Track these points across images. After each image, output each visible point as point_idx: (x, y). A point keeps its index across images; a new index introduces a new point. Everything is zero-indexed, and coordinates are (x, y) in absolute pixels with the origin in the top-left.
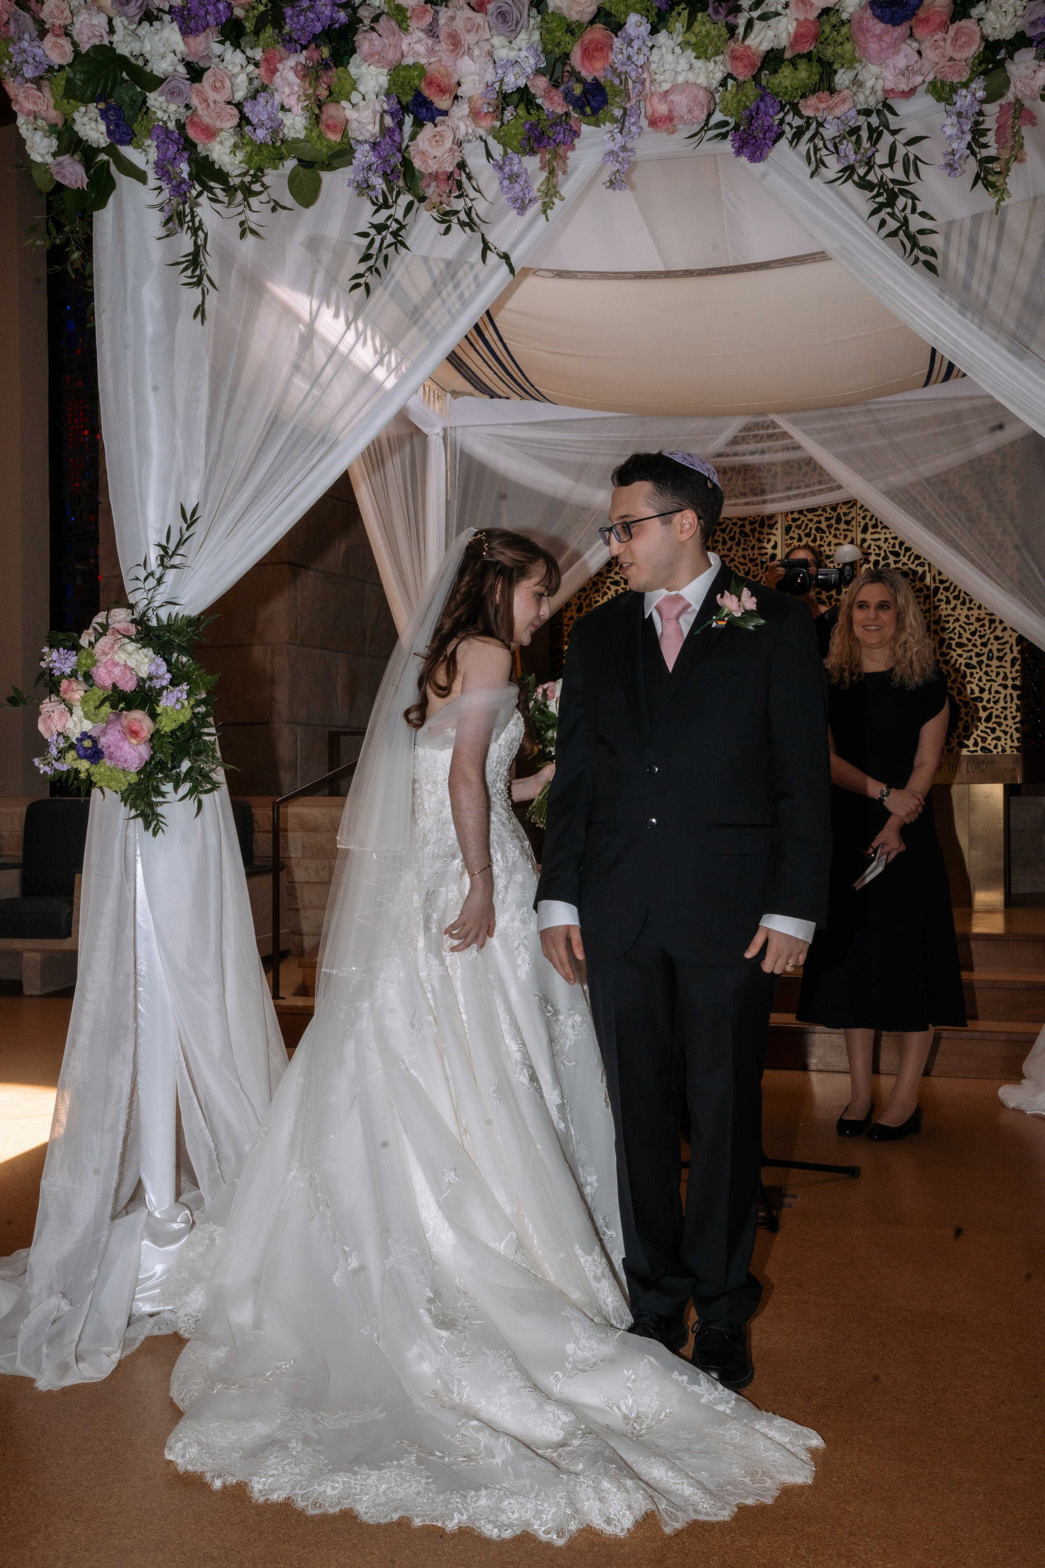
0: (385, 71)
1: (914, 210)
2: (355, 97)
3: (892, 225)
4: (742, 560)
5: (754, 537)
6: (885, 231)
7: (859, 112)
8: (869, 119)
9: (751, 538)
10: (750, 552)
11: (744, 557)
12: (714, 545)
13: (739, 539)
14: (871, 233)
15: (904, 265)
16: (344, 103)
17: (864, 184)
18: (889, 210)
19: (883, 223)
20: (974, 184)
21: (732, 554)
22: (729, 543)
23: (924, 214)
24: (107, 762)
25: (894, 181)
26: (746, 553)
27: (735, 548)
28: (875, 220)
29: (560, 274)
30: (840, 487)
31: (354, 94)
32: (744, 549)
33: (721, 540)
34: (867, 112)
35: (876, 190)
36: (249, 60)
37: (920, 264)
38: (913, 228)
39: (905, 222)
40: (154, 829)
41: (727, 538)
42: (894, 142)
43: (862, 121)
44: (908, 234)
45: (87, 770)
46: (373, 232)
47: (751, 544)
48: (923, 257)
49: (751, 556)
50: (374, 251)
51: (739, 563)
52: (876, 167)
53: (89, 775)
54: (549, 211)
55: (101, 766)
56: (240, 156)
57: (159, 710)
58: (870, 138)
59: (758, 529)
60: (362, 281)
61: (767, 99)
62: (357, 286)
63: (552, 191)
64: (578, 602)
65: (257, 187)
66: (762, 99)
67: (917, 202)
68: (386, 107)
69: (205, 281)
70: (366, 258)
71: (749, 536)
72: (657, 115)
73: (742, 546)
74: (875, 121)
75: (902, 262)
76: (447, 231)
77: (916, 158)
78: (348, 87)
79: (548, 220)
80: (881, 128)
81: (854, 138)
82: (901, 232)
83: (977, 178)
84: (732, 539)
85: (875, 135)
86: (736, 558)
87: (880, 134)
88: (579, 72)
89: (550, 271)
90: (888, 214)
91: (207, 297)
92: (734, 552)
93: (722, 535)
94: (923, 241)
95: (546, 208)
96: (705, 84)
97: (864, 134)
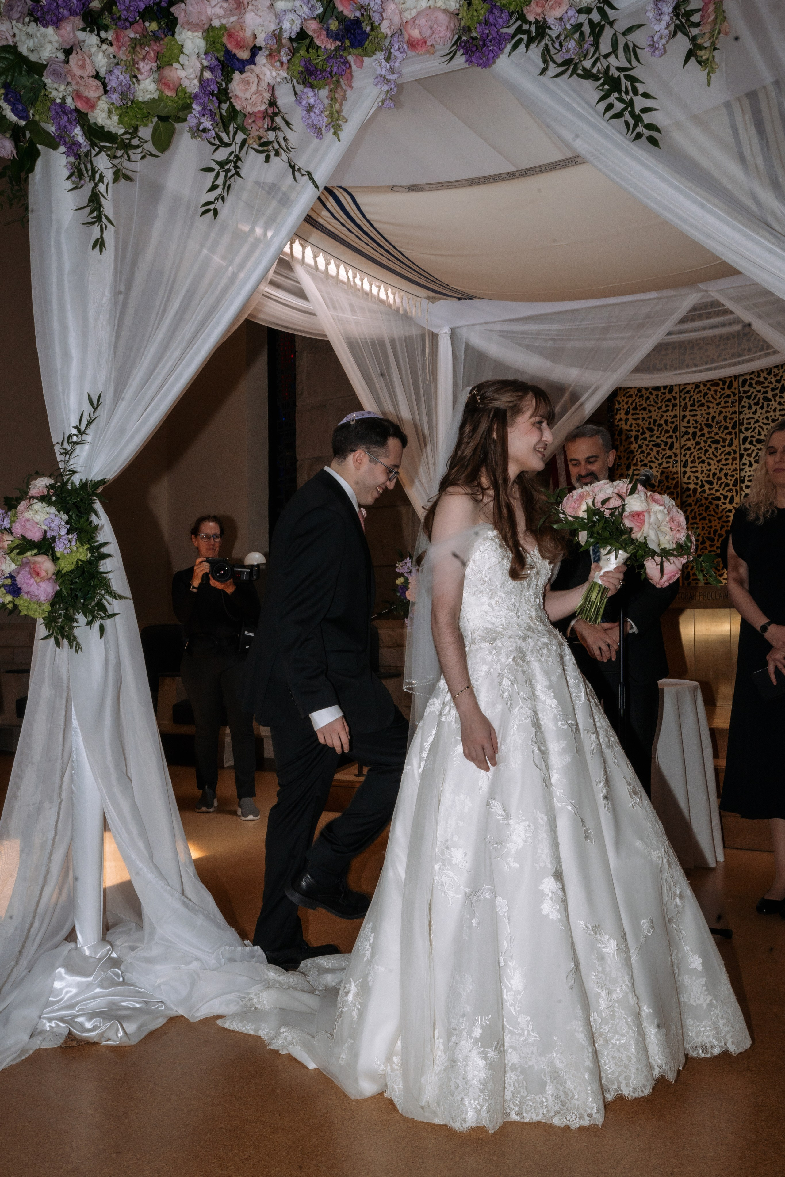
0: (200, 34)
1: (636, 92)
2: (182, 58)
3: (619, 106)
4: (765, 421)
5: (775, 401)
6: (609, 114)
7: (580, 11)
8: (591, 16)
9: (773, 402)
10: (772, 413)
11: (767, 418)
12: (741, 410)
13: (763, 404)
14: (596, 116)
15: (626, 143)
16: (175, 65)
17: (587, 75)
18: (616, 95)
19: (610, 107)
20: (686, 62)
21: (756, 417)
22: (754, 407)
23: (646, 95)
24: (25, 597)
25: (619, 69)
26: (769, 415)
27: (759, 411)
28: (603, 105)
29: (412, 188)
30: (775, 352)
31: (182, 56)
32: (767, 412)
33: (747, 405)
34: (588, 11)
35: (603, 79)
36: (103, 41)
37: (644, 139)
38: (637, 110)
39: (631, 103)
40: (76, 647)
41: (752, 403)
42: (615, 34)
43: (583, 18)
44: (632, 114)
45: (13, 602)
46: (217, 167)
47: (773, 408)
48: (647, 133)
49: (773, 417)
50: (220, 181)
51: (763, 423)
52: (602, 58)
53: (16, 606)
54: (339, 133)
55: (22, 599)
56: (115, 118)
57: (58, 555)
58: (592, 33)
59: (779, 394)
60: (212, 207)
61: (496, 11)
62: (207, 211)
63: (335, 115)
64: (627, 462)
65: (135, 142)
66: (491, 12)
67: (638, 85)
68: (206, 63)
69: (104, 219)
70: (214, 187)
71: (771, 401)
72: (413, 39)
73: (765, 409)
74: (596, 17)
75: (623, 139)
76: (267, 159)
77: (635, 46)
78: (176, 51)
79: (339, 141)
80: (603, 23)
81: (577, 36)
82: (627, 115)
83: (690, 54)
84: (757, 404)
85: (597, 30)
86: (760, 420)
87: (602, 28)
88: (342, 12)
89: (402, 186)
90: (617, 99)
91: (105, 233)
92: (758, 414)
93: (748, 401)
94: (647, 118)
95: (337, 130)
96: (443, 7)
97: (586, 29)
